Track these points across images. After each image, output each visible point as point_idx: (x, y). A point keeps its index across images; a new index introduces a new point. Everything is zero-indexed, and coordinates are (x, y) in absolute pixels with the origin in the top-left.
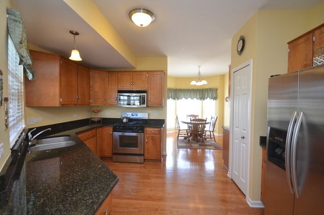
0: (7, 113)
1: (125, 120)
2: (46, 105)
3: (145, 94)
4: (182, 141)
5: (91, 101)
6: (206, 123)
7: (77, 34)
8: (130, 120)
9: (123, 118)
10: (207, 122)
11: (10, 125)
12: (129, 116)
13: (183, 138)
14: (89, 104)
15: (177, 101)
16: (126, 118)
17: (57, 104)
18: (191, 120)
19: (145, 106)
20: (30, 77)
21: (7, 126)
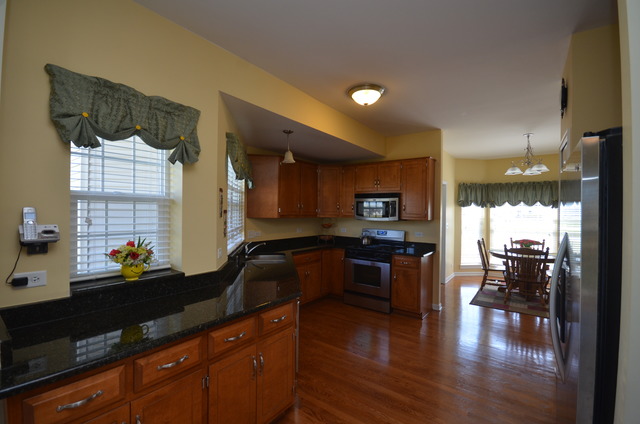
0: (225, 223)
1: (365, 241)
2: (264, 216)
3: (396, 199)
4: (492, 294)
5: (319, 211)
6: (547, 260)
7: (290, 132)
8: (374, 241)
9: (363, 238)
10: (549, 257)
11: (229, 235)
12: (373, 235)
13: (496, 288)
14: (315, 215)
15: (492, 209)
16: (368, 238)
17: (276, 216)
18: (506, 251)
19: (396, 218)
20: (250, 186)
21: (225, 234)
